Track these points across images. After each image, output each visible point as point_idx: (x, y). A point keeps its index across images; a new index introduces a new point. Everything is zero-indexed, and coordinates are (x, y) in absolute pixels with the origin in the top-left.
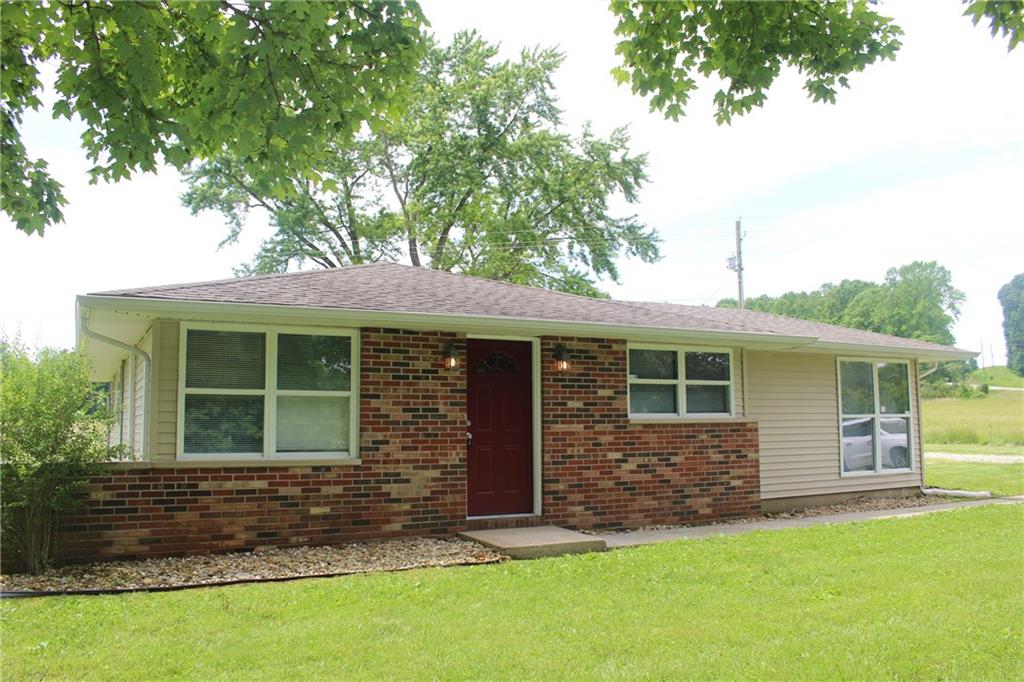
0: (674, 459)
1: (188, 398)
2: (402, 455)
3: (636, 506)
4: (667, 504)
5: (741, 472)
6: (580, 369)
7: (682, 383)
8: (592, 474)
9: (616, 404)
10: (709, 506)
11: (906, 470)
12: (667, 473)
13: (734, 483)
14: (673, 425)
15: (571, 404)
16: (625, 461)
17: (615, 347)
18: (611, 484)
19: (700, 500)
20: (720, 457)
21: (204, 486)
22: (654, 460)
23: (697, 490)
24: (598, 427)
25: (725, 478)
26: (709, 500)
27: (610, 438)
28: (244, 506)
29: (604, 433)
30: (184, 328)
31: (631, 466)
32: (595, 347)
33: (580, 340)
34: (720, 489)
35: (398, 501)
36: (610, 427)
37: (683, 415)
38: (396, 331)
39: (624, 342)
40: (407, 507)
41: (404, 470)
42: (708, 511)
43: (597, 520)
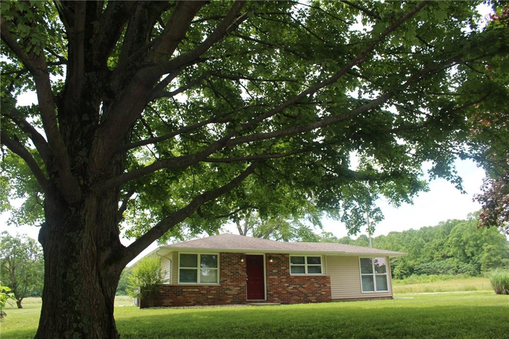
0: (304, 286)
1: (180, 269)
2: (230, 284)
3: (293, 298)
4: (302, 298)
5: (325, 290)
6: (276, 262)
7: (306, 265)
8: (280, 289)
9: (286, 271)
10: (315, 299)
11: (386, 291)
12: (302, 290)
13: (323, 293)
14: (304, 277)
15: (274, 271)
16: (289, 286)
17: (286, 256)
18: (286, 292)
19: (312, 298)
20: (318, 286)
21: (184, 290)
22: (298, 286)
23: (311, 295)
24: (282, 277)
25: (320, 291)
26: (315, 298)
27: (285, 280)
28: (193, 295)
29: (283, 279)
30: (179, 253)
31: (291, 287)
32: (280, 256)
33: (276, 254)
34: (319, 295)
35: (229, 295)
36: (285, 277)
37: (307, 274)
38: (228, 253)
39: (288, 254)
40: (231, 296)
41: (231, 287)
42: (315, 301)
43: (282, 302)
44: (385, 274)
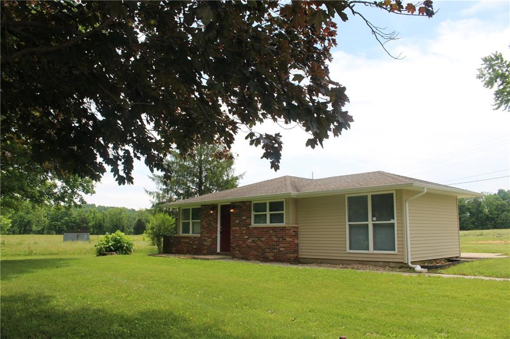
0: (262, 239)
2: (206, 235)
3: (251, 253)
4: (259, 254)
5: (284, 245)
6: (237, 211)
7: (268, 213)
8: (241, 242)
9: (248, 221)
10: (272, 256)
12: (260, 243)
13: (282, 249)
14: (262, 228)
15: (236, 222)
16: (249, 239)
17: (247, 203)
18: (245, 246)
19: (270, 254)
20: (277, 239)
22: (256, 239)
23: (269, 250)
24: (242, 228)
25: (278, 247)
26: (272, 254)
27: (245, 232)
29: (243, 230)
31: (250, 241)
32: (242, 204)
33: (239, 202)
34: (277, 251)
35: (205, 246)
36: (245, 228)
37: (268, 224)
38: (205, 205)
39: (250, 202)
40: (206, 247)
41: (206, 238)
42: (272, 258)
43: (241, 256)
44: (392, 221)
